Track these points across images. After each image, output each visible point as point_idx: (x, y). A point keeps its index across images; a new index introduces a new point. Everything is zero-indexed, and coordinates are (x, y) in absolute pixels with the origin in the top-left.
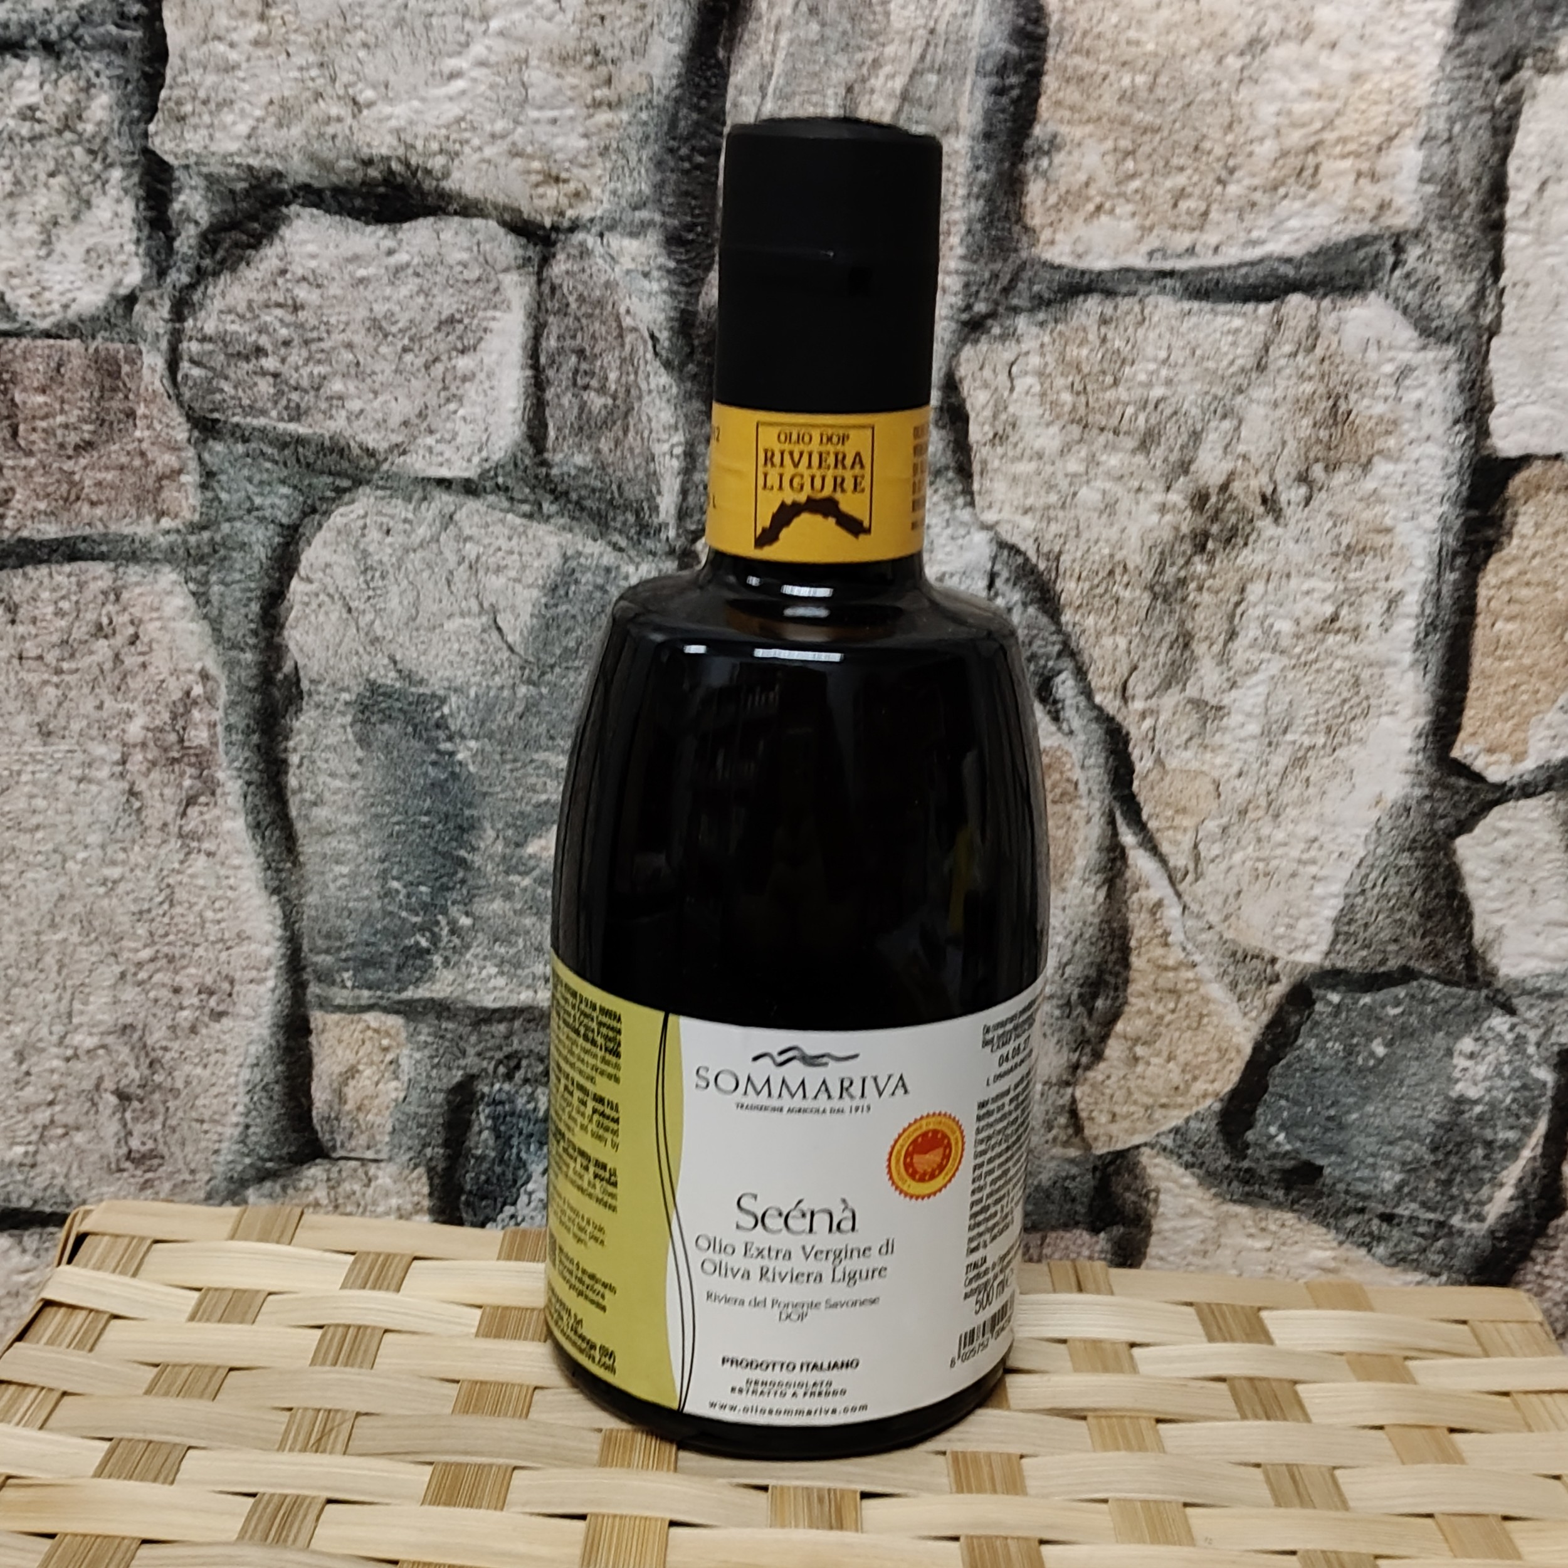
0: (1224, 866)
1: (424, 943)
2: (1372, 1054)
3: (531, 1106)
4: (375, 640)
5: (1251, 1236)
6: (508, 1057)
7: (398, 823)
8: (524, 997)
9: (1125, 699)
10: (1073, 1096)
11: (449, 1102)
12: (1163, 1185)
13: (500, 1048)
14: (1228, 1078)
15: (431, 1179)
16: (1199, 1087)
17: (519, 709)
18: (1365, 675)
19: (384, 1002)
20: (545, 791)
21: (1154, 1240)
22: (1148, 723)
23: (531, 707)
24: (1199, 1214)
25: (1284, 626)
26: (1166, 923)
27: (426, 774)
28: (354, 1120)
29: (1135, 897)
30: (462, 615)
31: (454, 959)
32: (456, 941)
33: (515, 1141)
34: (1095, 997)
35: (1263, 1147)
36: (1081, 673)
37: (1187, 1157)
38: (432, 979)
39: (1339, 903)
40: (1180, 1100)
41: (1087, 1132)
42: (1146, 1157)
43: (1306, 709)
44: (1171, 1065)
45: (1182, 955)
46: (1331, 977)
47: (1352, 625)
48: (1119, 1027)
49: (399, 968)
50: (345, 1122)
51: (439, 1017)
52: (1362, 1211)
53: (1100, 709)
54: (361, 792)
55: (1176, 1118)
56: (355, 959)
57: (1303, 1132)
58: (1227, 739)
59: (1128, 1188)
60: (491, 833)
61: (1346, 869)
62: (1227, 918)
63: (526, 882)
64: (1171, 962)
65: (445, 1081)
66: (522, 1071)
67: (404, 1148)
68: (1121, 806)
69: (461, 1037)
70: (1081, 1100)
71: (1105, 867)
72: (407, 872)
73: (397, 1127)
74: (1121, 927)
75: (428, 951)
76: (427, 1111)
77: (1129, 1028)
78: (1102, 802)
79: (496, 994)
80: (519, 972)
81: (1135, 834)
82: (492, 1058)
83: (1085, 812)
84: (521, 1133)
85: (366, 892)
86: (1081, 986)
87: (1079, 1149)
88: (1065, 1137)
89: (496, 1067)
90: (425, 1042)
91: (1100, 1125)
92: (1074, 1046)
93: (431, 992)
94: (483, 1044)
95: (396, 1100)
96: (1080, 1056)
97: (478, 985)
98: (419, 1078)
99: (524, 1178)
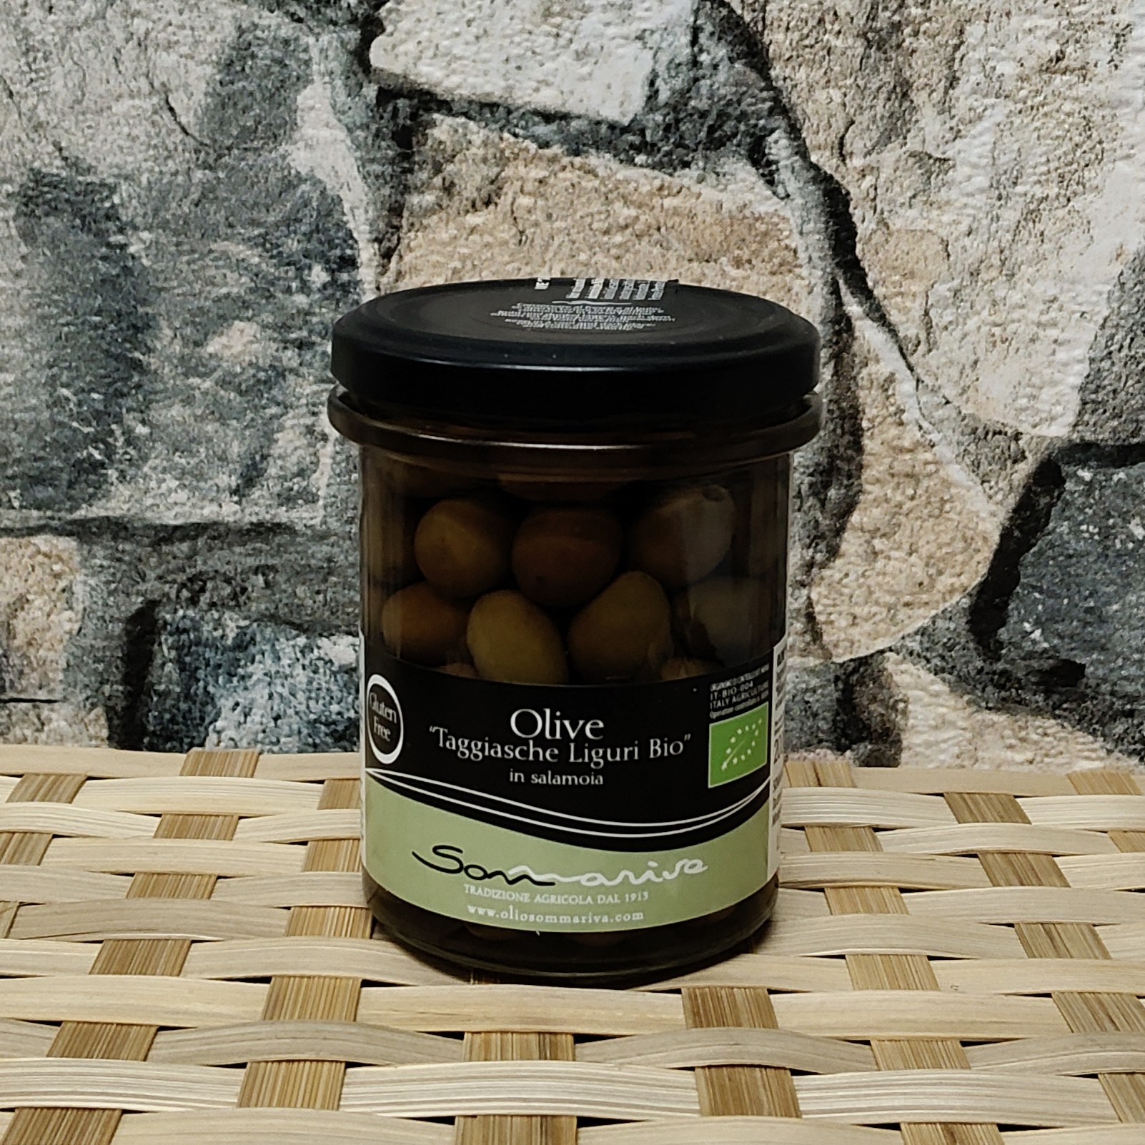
0: (958, 334)
1: (98, 456)
2: (1131, 537)
3: (218, 634)
4: (38, 127)
5: (1011, 747)
6: (190, 581)
7: (67, 324)
8: (208, 512)
9: (844, 155)
10: (809, 598)
11: (127, 632)
12: (912, 694)
13: (182, 570)
14: (975, 571)
15: (109, 720)
16: (945, 582)
17: (195, 196)
18: (1096, 117)
19: (56, 523)
20: (226, 284)
21: (903, 757)
22: (869, 180)
23: (208, 193)
24: (953, 724)
25: (1008, 69)
27: (95, 270)
28: (25, 656)
29: (865, 372)
30: (132, 97)
31: (131, 472)
32: (134, 452)
33: (201, 674)
34: (827, 486)
35: (1018, 646)
36: (795, 129)
37: (937, 662)
38: (107, 496)
39: (1085, 368)
40: (925, 597)
41: (825, 639)
43: (1036, 157)
44: (914, 558)
45: (918, 435)
46: (1081, 451)
47: (1078, 65)
48: (855, 518)
49: (71, 485)
50: (15, 660)
51: (115, 538)
52: (1131, 714)
53: (816, 168)
54: (27, 292)
55: (921, 618)
57: (1060, 627)
58: (954, 194)
59: (874, 699)
60: (168, 332)
61: (1089, 331)
62: (964, 391)
63: (207, 384)
64: (907, 443)
65: (123, 608)
66: (207, 595)
67: (80, 686)
68: (844, 273)
69: (140, 560)
70: (818, 602)
71: (830, 341)
72: (77, 377)
73: (72, 662)
74: (851, 407)
75: (102, 465)
76: (105, 643)
77: (865, 519)
78: (824, 270)
79: (177, 509)
80: (202, 484)
81: (861, 304)
82: (174, 581)
83: (806, 282)
84: (207, 665)
85: (34, 401)
86: (811, 475)
87: (819, 657)
88: (802, 646)
89: (179, 591)
90: (101, 566)
91: (840, 629)
92: (808, 541)
93: (107, 509)
94: (163, 567)
95: (70, 633)
96: (815, 552)
97: (158, 501)
98: (95, 606)
99: (212, 715)
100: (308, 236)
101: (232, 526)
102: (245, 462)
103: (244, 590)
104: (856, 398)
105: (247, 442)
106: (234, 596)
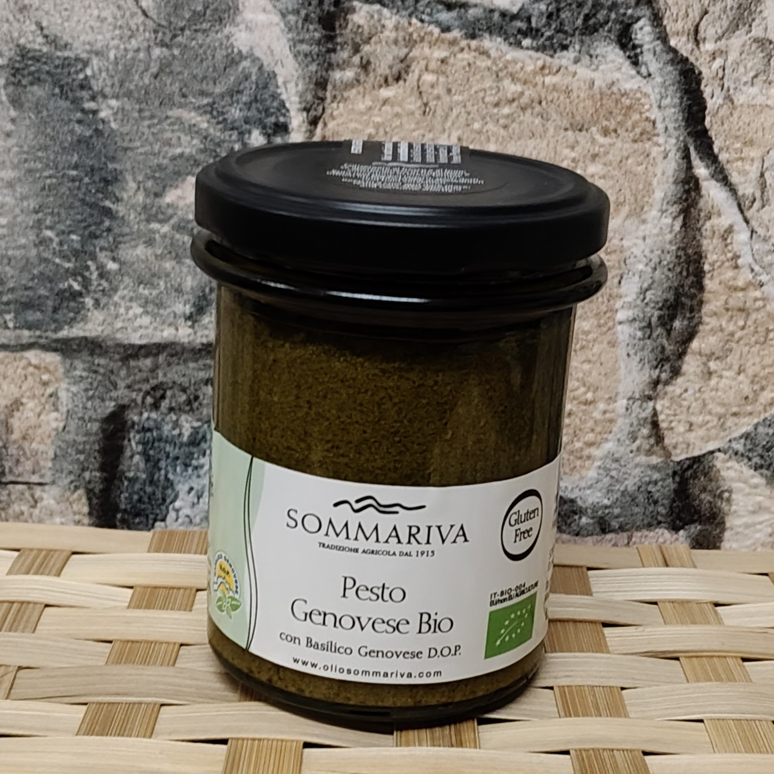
1: (76, 287)
4: (23, 9)
6: (154, 389)
7: (49, 177)
8: (167, 334)
9: (697, 42)
10: (654, 409)
11: (103, 431)
12: (736, 485)
13: (147, 380)
15: (90, 499)
16: (767, 396)
17: (154, 69)
19: (42, 341)
21: (727, 535)
22: (719, 62)
23: (165, 68)
24: (767, 510)
26: (736, 247)
28: (20, 448)
29: (708, 225)
31: (104, 301)
32: (105, 284)
33: (163, 464)
34: (672, 318)
36: (657, 19)
37: (757, 460)
38: (85, 319)
40: (749, 408)
41: (667, 441)
42: (719, 461)
44: (741, 377)
45: (750, 276)
48: (695, 344)
49: (55, 310)
50: (12, 450)
51: (92, 354)
53: (674, 51)
54: (16, 149)
55: (746, 425)
56: (16, 301)
59: (704, 490)
60: (132, 185)
63: (165, 229)
64: (740, 283)
65: (99, 411)
66: (167, 401)
67: (65, 472)
68: (695, 141)
69: (112, 372)
70: (662, 412)
71: (681, 198)
72: (59, 222)
73: (58, 453)
74: (696, 253)
75: (80, 294)
76: (85, 439)
77: (703, 345)
78: (677, 138)
79: (142, 332)
80: (162, 311)
81: (707, 167)
82: (140, 390)
83: (662, 149)
84: (168, 457)
85: (23, 241)
86: (660, 309)
87: (661, 456)
88: (647, 447)
89: (144, 398)
90: (81, 377)
91: (678, 434)
92: (655, 363)
93: (84, 331)
94: (132, 378)
95: (56, 429)
96: (661, 372)
97: (126, 324)
98: (76, 409)
99: (172, 497)
100: (249, 105)
101: (186, 345)
102: (197, 293)
103: (196, 398)
104: (700, 246)
105: (198, 277)
106: (189, 402)
